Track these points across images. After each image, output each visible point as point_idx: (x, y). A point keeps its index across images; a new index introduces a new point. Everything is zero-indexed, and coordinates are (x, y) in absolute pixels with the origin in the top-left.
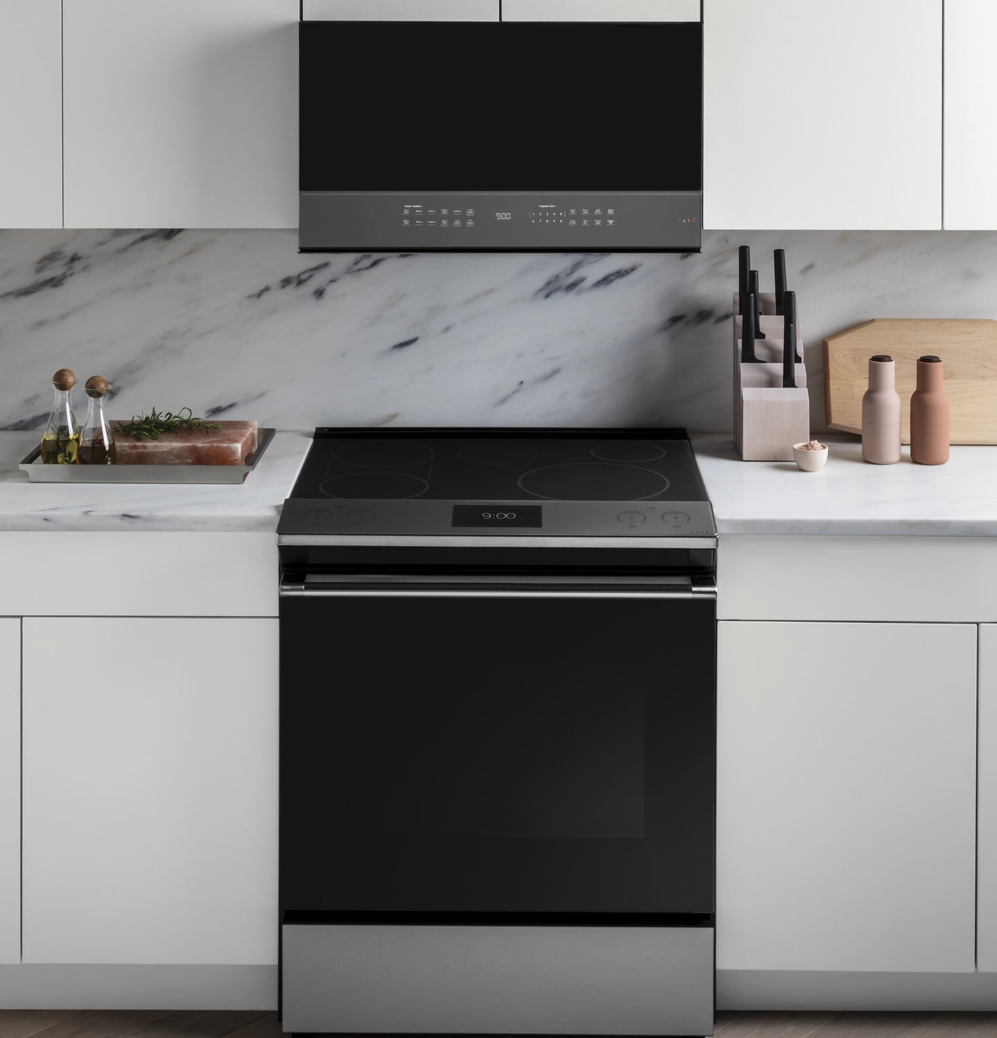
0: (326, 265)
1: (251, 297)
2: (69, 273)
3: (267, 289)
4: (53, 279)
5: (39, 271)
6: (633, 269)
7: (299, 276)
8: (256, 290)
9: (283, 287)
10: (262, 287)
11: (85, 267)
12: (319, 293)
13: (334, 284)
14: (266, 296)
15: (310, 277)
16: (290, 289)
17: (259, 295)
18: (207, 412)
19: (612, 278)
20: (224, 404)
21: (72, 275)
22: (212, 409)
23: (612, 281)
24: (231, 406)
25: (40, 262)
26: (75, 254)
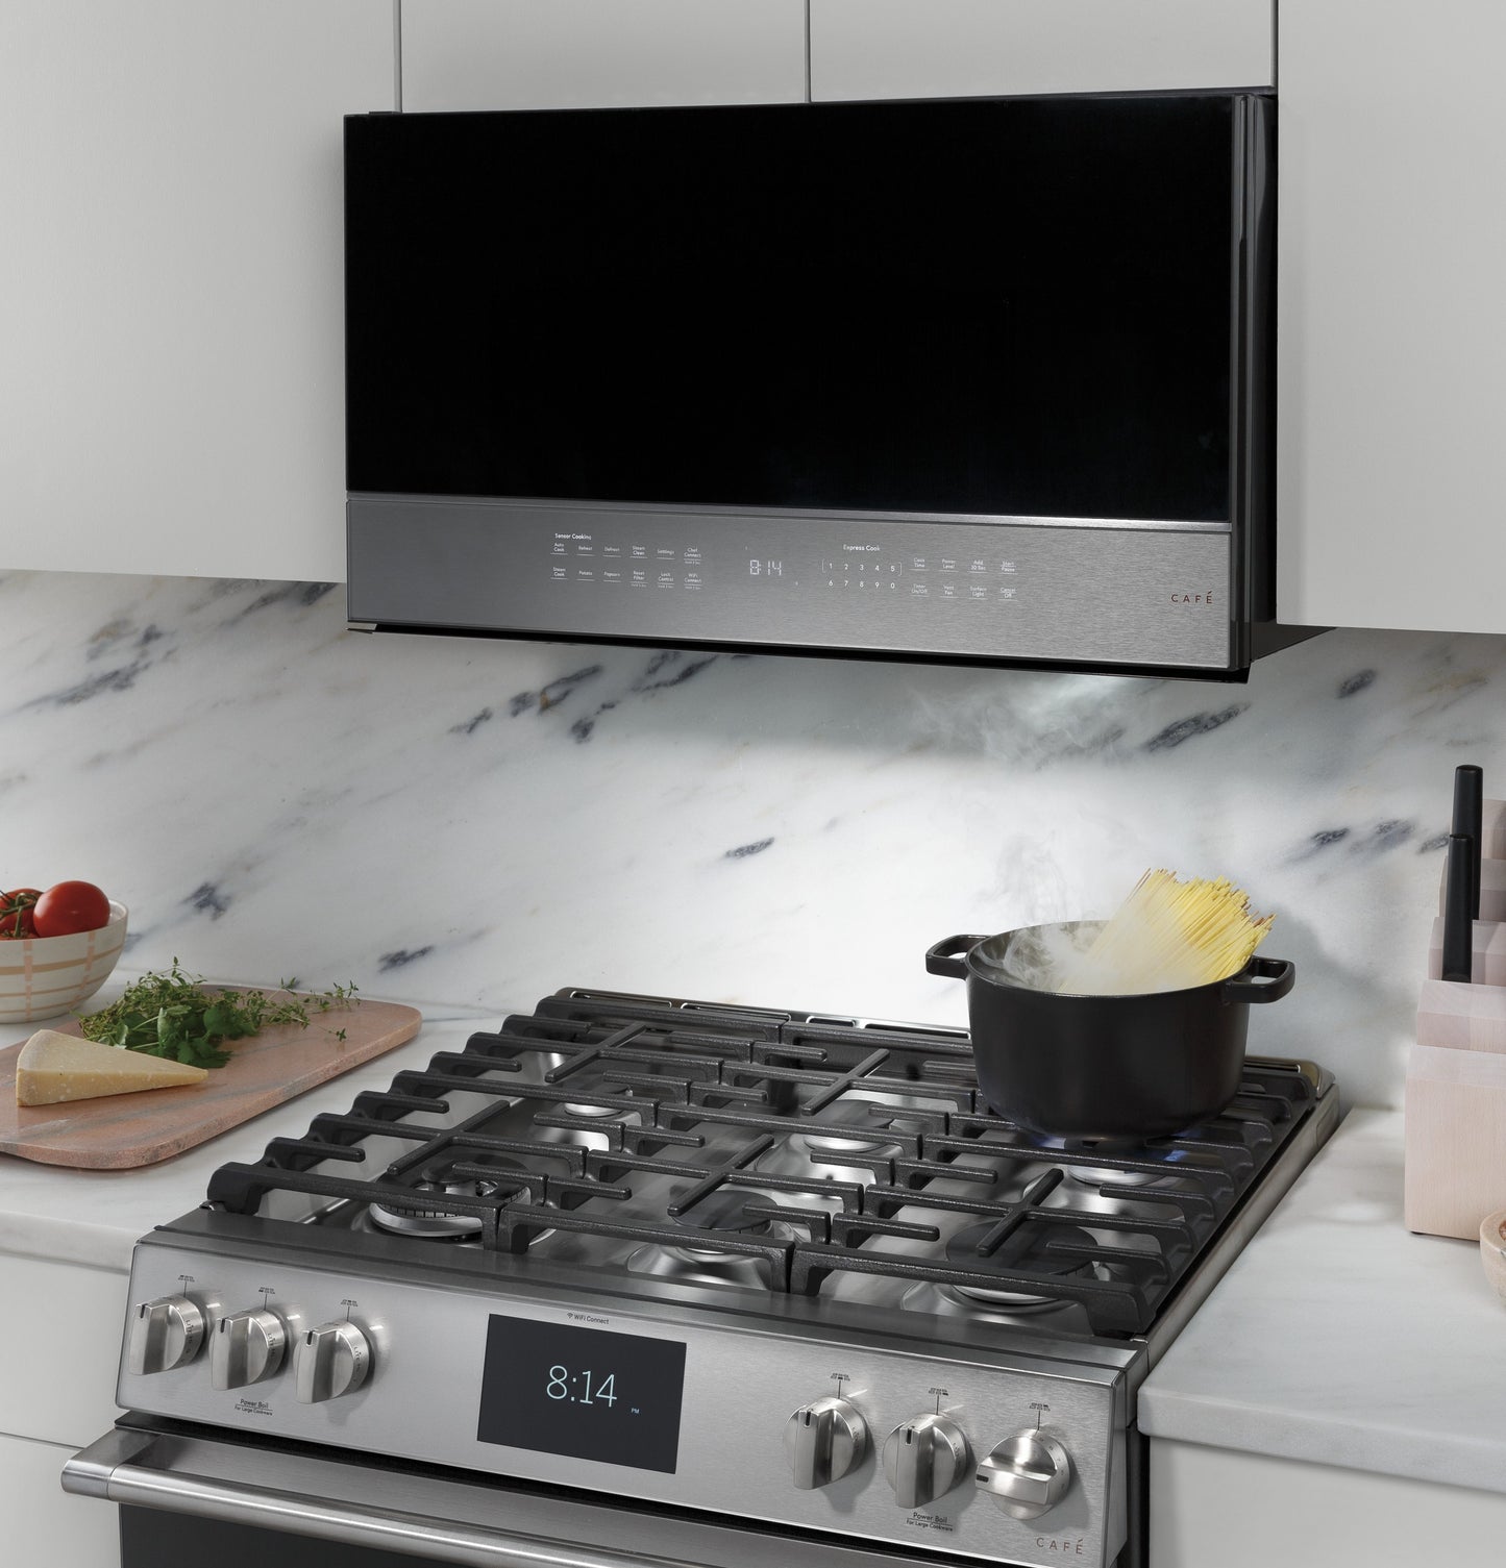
0: (594, 671)
1: (457, 729)
2: (141, 664)
3: (485, 716)
4: (116, 673)
5: (93, 656)
6: (1229, 715)
7: (544, 692)
8: (466, 717)
9: (515, 713)
10: (478, 712)
11: (169, 653)
12: (583, 730)
13: (609, 712)
14: (483, 728)
15: (566, 694)
16: (529, 717)
17: (472, 727)
18: (382, 959)
19: (1182, 732)
20: (411, 948)
21: (146, 667)
22: (389, 955)
23: (1182, 739)
24: (423, 952)
25: (94, 639)
26: (152, 627)
